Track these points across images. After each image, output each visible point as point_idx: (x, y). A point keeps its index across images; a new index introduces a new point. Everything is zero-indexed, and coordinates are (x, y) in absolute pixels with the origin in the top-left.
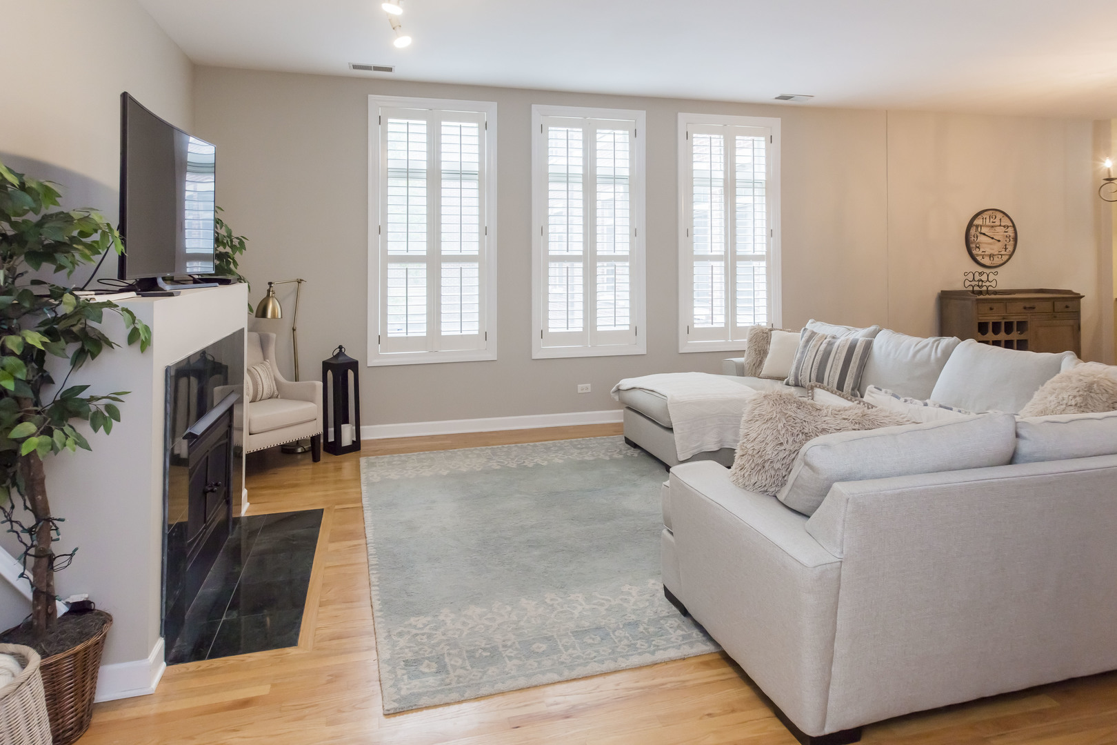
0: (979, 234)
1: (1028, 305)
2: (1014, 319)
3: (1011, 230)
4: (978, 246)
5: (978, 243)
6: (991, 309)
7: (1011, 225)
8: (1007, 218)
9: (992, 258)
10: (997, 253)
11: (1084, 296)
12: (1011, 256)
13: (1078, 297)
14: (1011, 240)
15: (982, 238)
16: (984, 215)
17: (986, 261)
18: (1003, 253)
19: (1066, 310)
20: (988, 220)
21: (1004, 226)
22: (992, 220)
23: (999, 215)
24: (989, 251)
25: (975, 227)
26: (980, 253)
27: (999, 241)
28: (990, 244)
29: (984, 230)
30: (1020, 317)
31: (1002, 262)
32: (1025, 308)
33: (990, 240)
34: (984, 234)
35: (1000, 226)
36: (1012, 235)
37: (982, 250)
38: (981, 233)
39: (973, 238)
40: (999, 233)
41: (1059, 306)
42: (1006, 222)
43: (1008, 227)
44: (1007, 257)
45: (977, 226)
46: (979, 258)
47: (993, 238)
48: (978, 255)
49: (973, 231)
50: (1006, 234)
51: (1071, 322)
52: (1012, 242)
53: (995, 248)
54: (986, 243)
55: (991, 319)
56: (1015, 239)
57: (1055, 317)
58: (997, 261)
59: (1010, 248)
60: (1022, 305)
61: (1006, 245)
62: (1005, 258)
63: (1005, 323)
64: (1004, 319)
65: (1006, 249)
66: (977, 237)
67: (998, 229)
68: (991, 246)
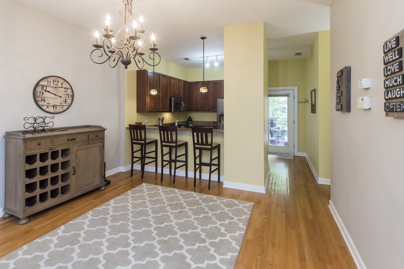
0: (44, 92)
1: (70, 138)
2: (60, 149)
3: (69, 92)
4: (43, 99)
5: (43, 97)
6: (39, 144)
7: (70, 88)
8: (67, 83)
9: (55, 108)
10: (59, 104)
11: (106, 129)
12: (69, 107)
13: (104, 130)
14: (70, 96)
15: (46, 94)
16: (49, 79)
17: (51, 109)
18: (64, 104)
19: (97, 138)
20: (52, 83)
21: (65, 88)
22: (55, 83)
23: (61, 81)
24: (52, 103)
25: (41, 87)
26: (45, 104)
27: (61, 97)
28: (53, 98)
29: (48, 89)
30: (65, 147)
31: (63, 110)
32: (68, 140)
33: (54, 96)
34: (49, 92)
35: (62, 87)
36: (71, 94)
37: (46, 102)
38: (46, 91)
39: (39, 94)
40: (61, 92)
41: (92, 136)
42: (66, 85)
43: (67, 89)
44: (67, 107)
45: (43, 86)
46: (44, 108)
47: (56, 95)
48: (43, 105)
49: (39, 89)
50: (66, 93)
51: (99, 144)
52: (70, 98)
53: (58, 101)
54: (49, 98)
55: (38, 151)
56: (73, 97)
57: (89, 143)
58: (59, 109)
59: (69, 102)
60: (66, 138)
61: (66, 100)
62: (65, 108)
63: (52, 152)
64: (51, 150)
65: (66, 102)
66: (43, 93)
67: (60, 89)
68: (55, 100)
